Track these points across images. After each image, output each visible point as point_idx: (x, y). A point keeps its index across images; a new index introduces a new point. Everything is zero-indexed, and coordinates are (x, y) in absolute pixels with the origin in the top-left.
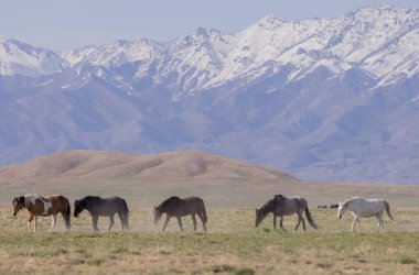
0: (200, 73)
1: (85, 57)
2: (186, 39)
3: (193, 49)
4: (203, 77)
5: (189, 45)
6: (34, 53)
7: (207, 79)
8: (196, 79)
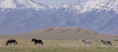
0: (78, 10)
1: (54, 7)
2: (75, 3)
3: (77, 5)
4: (79, 11)
5: (76, 4)
6: (43, 6)
7: (80, 12)
8: (77, 12)
